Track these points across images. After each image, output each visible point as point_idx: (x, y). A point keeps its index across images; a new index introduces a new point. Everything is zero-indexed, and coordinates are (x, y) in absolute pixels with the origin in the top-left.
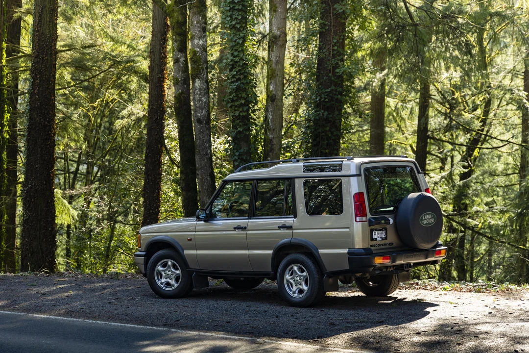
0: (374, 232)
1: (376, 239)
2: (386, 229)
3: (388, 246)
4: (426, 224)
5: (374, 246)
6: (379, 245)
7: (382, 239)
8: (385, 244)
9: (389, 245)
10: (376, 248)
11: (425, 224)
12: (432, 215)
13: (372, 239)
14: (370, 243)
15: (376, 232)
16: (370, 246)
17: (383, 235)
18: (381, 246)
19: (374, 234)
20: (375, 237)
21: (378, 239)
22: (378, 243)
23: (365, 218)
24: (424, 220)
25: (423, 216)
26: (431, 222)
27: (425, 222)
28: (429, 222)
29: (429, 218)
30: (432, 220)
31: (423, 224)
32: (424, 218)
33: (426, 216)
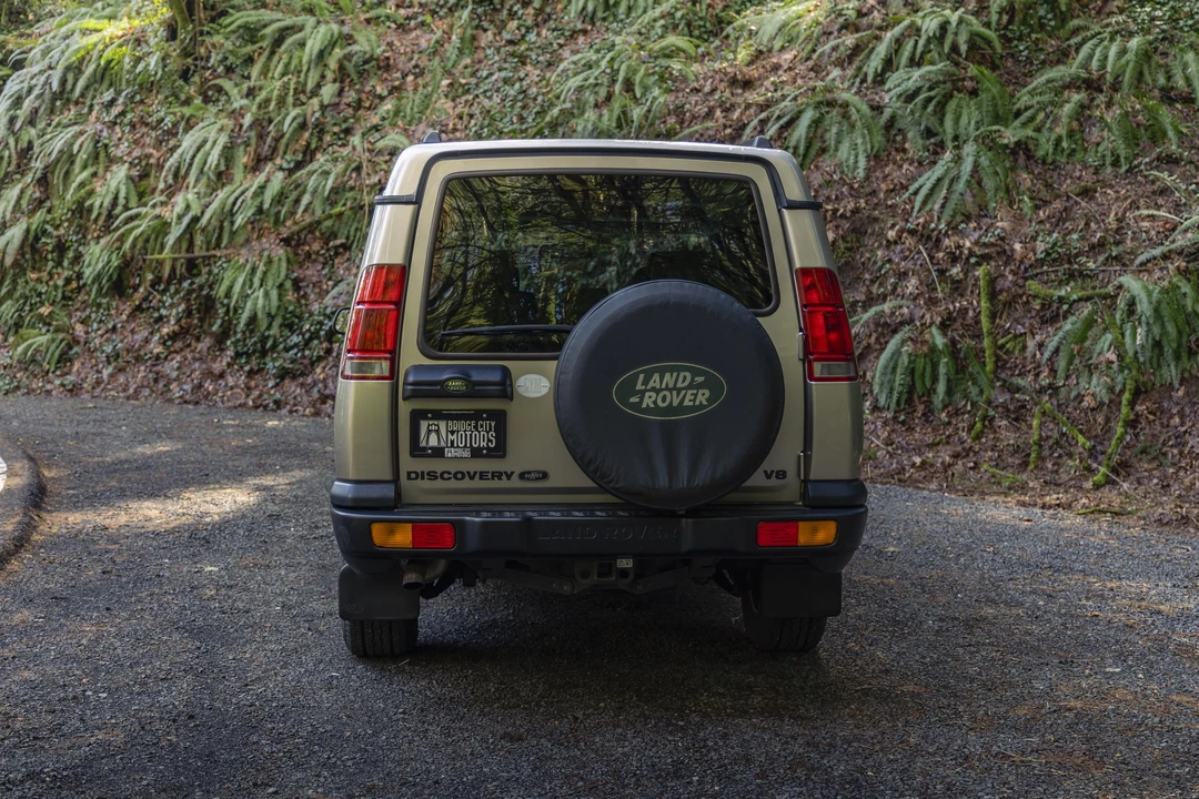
0: (424, 425)
1: (438, 452)
2: (500, 418)
3: (516, 483)
4: (656, 410)
5: (432, 476)
6: (457, 476)
7: (476, 453)
8: (498, 475)
9: (522, 476)
10: (439, 484)
11: (648, 410)
12: (695, 373)
13: (417, 450)
14: (408, 463)
15: (442, 425)
16: (409, 473)
17: (484, 438)
18: (472, 478)
19: (429, 431)
20: (433, 441)
21: (449, 453)
22: (453, 468)
23: (386, 365)
24: (642, 393)
25: (636, 376)
26: (687, 403)
27: (648, 401)
28: (675, 403)
29: (679, 385)
30: (696, 395)
31: (637, 407)
32: (639, 387)
33: (656, 377)
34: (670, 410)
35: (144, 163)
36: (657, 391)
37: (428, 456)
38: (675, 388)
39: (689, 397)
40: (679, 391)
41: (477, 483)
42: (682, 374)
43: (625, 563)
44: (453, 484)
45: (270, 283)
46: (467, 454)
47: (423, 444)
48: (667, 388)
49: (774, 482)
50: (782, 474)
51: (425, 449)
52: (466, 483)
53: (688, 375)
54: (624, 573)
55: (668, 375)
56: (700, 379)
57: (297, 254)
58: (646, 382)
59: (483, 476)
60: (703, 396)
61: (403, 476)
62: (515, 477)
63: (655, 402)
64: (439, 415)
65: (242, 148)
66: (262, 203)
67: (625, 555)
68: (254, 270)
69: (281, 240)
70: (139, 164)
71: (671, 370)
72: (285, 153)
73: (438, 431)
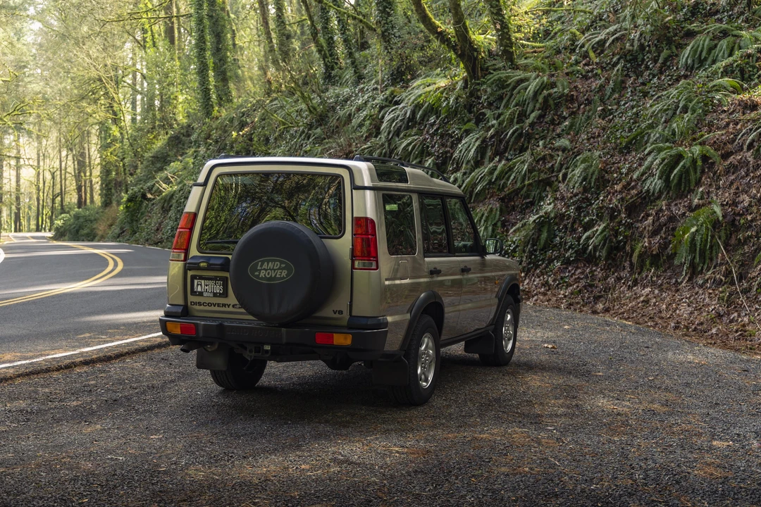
0: (196, 281)
1: (201, 294)
2: (224, 280)
3: (231, 309)
4: (265, 278)
5: (200, 304)
6: (210, 304)
7: (215, 295)
8: (224, 305)
9: (233, 306)
10: (202, 307)
11: (262, 278)
12: (281, 263)
13: (194, 293)
14: (191, 298)
15: (203, 282)
16: (191, 302)
17: (218, 289)
18: (215, 306)
19: (198, 285)
20: (199, 289)
21: (205, 294)
22: (208, 301)
23: (183, 255)
24: (260, 270)
25: (258, 263)
26: (278, 276)
27: (262, 275)
28: (273, 275)
29: (275, 268)
30: (281, 273)
31: (258, 276)
32: (259, 268)
33: (266, 263)
34: (271, 279)
35: (444, 156)
36: (266, 270)
37: (197, 295)
38: (273, 269)
39: (278, 273)
40: (275, 270)
41: (216, 308)
42: (276, 263)
43: (267, 348)
44: (207, 308)
45: (489, 223)
46: (212, 295)
47: (195, 290)
48: (270, 269)
49: (337, 315)
50: (341, 312)
51: (196, 292)
52: (212, 308)
53: (279, 264)
54: (267, 351)
55: (270, 263)
56: (283, 265)
57: (507, 207)
58: (261, 266)
59: (219, 305)
60: (284, 273)
61: (189, 304)
62: (231, 306)
63: (265, 275)
64: (201, 278)
65: (490, 147)
66: (492, 178)
67: (268, 344)
68: (483, 215)
69: (500, 199)
70: (441, 157)
71: (272, 261)
72: (510, 150)
73: (201, 285)
